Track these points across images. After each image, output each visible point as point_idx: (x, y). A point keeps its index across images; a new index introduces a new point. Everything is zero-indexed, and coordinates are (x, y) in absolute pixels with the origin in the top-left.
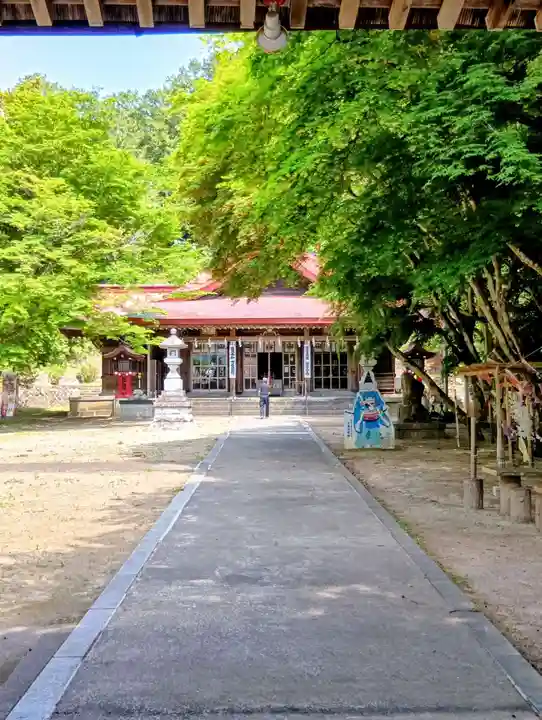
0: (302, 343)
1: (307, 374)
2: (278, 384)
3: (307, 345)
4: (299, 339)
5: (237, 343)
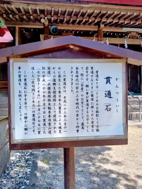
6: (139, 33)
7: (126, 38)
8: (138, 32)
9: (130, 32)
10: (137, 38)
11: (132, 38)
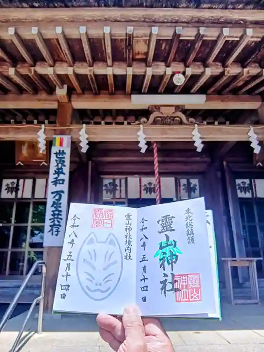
6: (186, 108)
7: (145, 123)
8: (184, 106)
9: (158, 107)
10: (181, 123)
11: (163, 124)
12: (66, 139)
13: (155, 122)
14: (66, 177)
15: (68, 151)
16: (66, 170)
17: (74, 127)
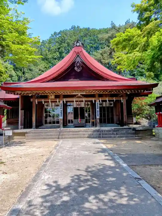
0: (95, 101)
1: (98, 116)
2: (84, 121)
3: (97, 102)
4: (93, 99)
5: (63, 102)
7: (75, 98)
12: (62, 101)
13: (77, 97)
14: (62, 108)
15: (62, 103)
16: (62, 107)
17: (63, 99)
